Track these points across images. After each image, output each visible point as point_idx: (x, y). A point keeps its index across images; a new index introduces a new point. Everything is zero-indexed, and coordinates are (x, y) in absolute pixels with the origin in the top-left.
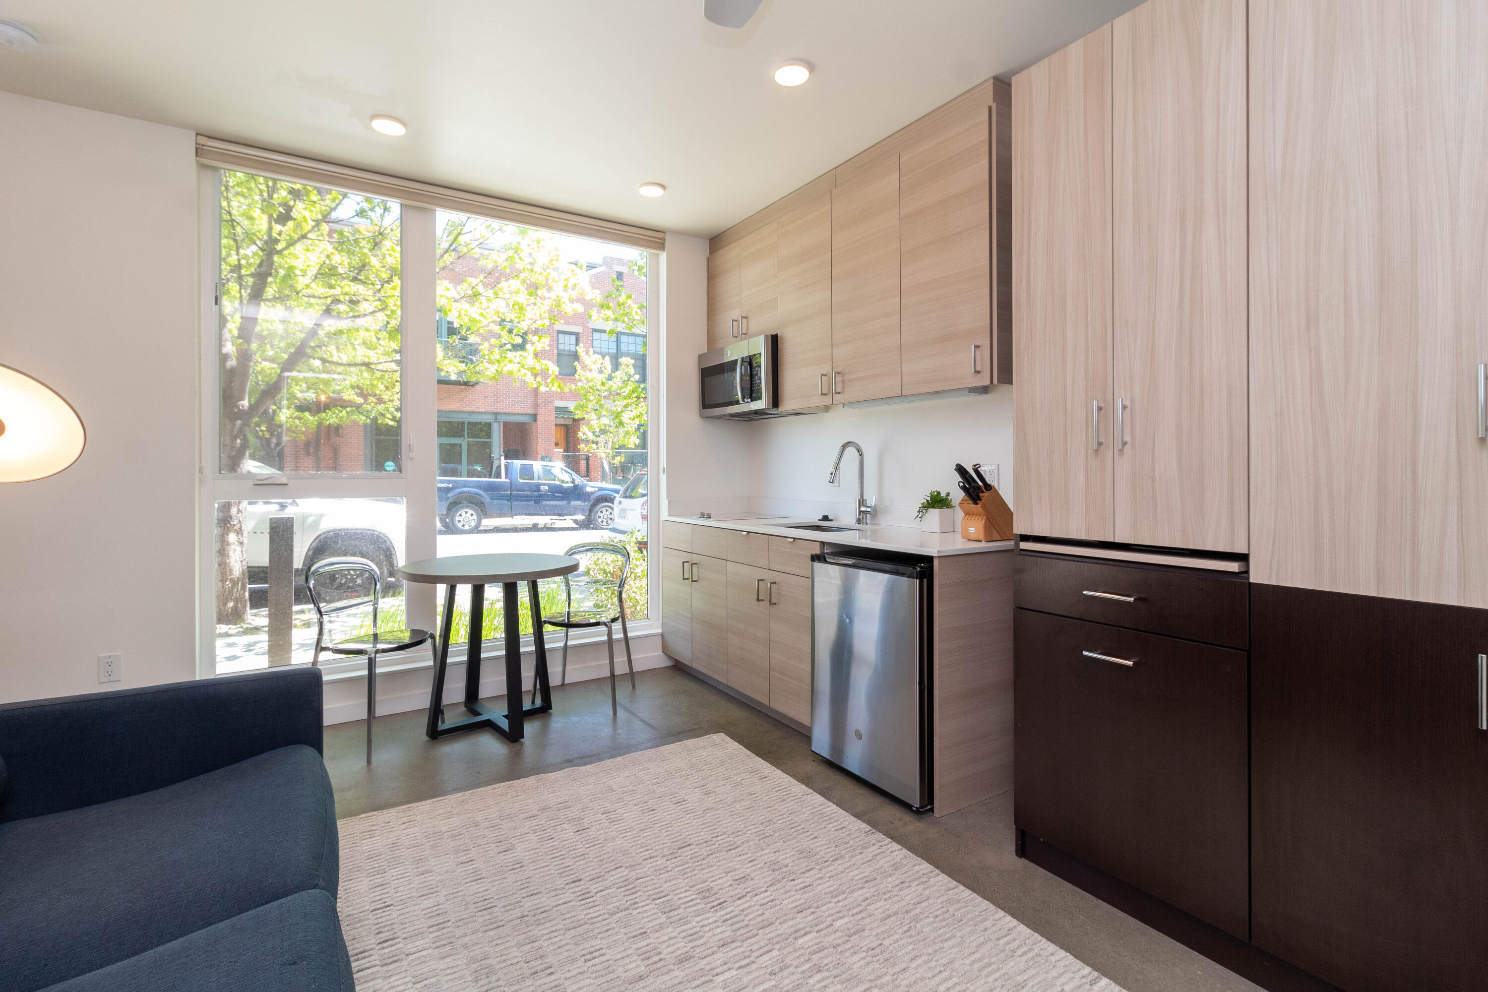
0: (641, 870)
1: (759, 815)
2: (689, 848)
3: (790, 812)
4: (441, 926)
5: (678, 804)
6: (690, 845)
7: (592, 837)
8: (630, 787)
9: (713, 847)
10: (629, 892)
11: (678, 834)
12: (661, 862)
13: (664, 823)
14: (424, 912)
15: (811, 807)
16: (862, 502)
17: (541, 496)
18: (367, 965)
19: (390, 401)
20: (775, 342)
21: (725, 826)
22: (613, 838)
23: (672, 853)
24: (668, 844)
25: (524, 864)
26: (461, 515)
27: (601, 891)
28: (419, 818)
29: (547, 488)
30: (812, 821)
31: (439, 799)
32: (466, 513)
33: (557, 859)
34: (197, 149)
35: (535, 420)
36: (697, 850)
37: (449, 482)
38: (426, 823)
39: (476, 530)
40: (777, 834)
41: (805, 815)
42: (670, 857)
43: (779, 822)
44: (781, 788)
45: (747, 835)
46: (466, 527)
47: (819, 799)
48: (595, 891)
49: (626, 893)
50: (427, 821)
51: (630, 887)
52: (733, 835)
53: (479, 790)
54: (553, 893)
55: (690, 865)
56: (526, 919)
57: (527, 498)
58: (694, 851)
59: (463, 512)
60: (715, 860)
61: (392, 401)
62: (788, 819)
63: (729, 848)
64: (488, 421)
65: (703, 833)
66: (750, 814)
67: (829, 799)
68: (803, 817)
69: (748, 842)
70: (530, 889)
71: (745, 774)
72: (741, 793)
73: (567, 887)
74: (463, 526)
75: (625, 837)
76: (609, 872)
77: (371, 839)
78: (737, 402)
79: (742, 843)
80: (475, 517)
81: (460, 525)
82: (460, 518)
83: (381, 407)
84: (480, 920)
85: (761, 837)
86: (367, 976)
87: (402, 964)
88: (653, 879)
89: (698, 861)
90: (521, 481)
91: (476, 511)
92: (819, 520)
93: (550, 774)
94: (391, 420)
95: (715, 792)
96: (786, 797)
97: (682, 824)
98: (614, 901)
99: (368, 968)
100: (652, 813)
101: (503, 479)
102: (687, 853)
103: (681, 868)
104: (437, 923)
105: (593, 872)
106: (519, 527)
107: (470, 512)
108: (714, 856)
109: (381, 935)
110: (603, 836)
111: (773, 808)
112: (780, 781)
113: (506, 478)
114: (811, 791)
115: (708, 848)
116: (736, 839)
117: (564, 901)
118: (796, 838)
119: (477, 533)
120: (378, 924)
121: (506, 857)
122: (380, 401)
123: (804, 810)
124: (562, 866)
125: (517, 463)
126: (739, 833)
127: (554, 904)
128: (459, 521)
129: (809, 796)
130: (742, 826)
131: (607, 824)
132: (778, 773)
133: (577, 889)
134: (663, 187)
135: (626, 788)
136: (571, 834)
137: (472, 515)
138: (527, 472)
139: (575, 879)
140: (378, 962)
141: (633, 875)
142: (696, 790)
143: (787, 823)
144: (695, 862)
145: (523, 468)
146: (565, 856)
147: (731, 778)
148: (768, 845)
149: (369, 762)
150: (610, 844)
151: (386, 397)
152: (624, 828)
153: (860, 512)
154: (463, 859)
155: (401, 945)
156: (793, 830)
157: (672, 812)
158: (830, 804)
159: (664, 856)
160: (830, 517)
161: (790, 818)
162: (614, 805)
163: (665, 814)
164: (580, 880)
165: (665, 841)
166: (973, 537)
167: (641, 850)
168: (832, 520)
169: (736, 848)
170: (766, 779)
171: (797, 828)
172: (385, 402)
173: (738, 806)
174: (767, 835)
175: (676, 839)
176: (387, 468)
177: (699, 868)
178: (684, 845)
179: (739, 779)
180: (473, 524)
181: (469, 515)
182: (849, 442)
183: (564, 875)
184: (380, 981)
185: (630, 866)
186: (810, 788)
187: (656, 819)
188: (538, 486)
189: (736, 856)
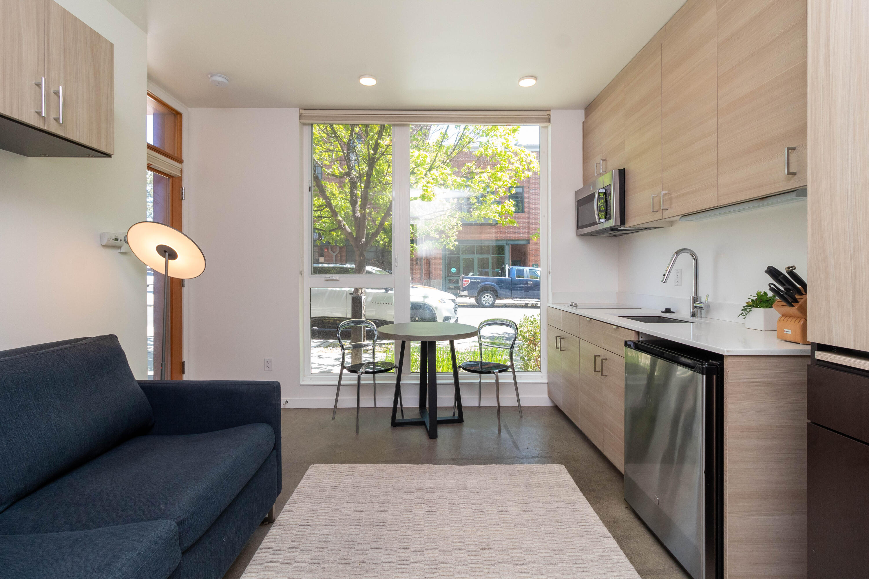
0: (447, 557)
1: (555, 542)
2: (488, 551)
3: (581, 548)
4: (321, 550)
5: (501, 513)
6: (491, 549)
7: (433, 519)
8: (477, 490)
9: (506, 557)
10: (430, 571)
11: (487, 537)
12: (463, 555)
13: (483, 525)
14: (320, 537)
15: (601, 550)
16: (696, 299)
17: (528, 287)
18: (275, 560)
19: (452, 236)
20: (622, 174)
21: (524, 542)
22: (445, 525)
23: (475, 551)
24: (477, 543)
25: (386, 524)
26: (484, 297)
27: (415, 563)
28: (356, 474)
29: (532, 283)
30: (596, 564)
31: (372, 465)
32: (487, 296)
33: (405, 528)
34: (300, 116)
35: (529, 243)
36: (494, 555)
37: (478, 279)
38: (356, 479)
39: (492, 306)
40: (560, 565)
41: (593, 556)
42: (472, 554)
43: (568, 554)
44: (585, 524)
45: (536, 557)
46: (487, 304)
47: (613, 544)
48: (412, 561)
49: (428, 571)
50: (358, 477)
51: (433, 567)
52: (525, 553)
53: (394, 465)
54: (388, 552)
55: (482, 566)
56: (363, 564)
57: (521, 289)
58: (491, 555)
59: (485, 295)
60: (502, 569)
61: (453, 236)
62: (576, 554)
63: (517, 562)
64: (503, 245)
65: (505, 543)
66: (548, 538)
67: (622, 548)
68: (590, 557)
69: (534, 562)
70: (378, 543)
71: (562, 504)
72: (551, 518)
73: (398, 551)
74: (486, 303)
75: (453, 526)
76: (428, 549)
77: (328, 480)
78: (595, 223)
79: (529, 562)
80: (492, 298)
81: (484, 303)
82: (484, 299)
83: (448, 240)
84: (341, 554)
85: (546, 562)
86: (270, 567)
87: (289, 567)
88: (450, 567)
89: (489, 565)
90: (517, 278)
91: (492, 295)
92: (662, 312)
93: (436, 466)
94: (452, 246)
95: (532, 511)
96: (586, 533)
97: (494, 529)
98: (417, 574)
99: (275, 562)
100: (480, 513)
101: (507, 277)
102: (486, 554)
103: (473, 566)
104: (320, 546)
105: (419, 546)
106: (517, 305)
107: (490, 295)
108: (502, 565)
109: (293, 543)
110: (440, 520)
111: (569, 540)
112: (588, 517)
113: (509, 277)
114: (610, 535)
115: (501, 556)
116: (526, 557)
117: (390, 560)
118: (574, 574)
119: (493, 307)
120: (297, 535)
121: (380, 516)
122: (448, 237)
123: (594, 550)
124: (404, 534)
125: (515, 268)
126: (531, 553)
127: (383, 560)
128: (484, 301)
129: (605, 539)
130: (537, 548)
131: (448, 512)
132: (590, 510)
133: (403, 555)
134: (535, 78)
135: (475, 489)
136: (423, 513)
137: (490, 297)
138: (520, 273)
139: (406, 547)
140: (281, 560)
141: (441, 558)
142: (520, 506)
143: (574, 558)
144: (487, 565)
145: (518, 271)
146: (410, 528)
147: (550, 503)
148: (548, 572)
149: (357, 432)
150: (440, 529)
151: (450, 235)
152: (456, 519)
153: (694, 307)
154: (358, 509)
155: (297, 554)
156: (576, 566)
157: (493, 518)
158: (621, 552)
159: (468, 551)
160: (672, 310)
161: (578, 554)
162: (460, 500)
163: (488, 518)
164: (408, 549)
165: (476, 540)
166: (788, 339)
167: (456, 541)
168: (674, 312)
169: (522, 564)
170: (577, 513)
171: (580, 566)
172: (450, 237)
173: (543, 529)
174: (552, 562)
175: (484, 540)
176: (452, 271)
177: (486, 571)
178: (487, 547)
179: (556, 506)
180: (491, 302)
181: (488, 297)
182: (684, 249)
183: (402, 540)
184: (273, 573)
185: (443, 551)
186: (610, 532)
187: (480, 519)
188: (527, 281)
189: (519, 572)
